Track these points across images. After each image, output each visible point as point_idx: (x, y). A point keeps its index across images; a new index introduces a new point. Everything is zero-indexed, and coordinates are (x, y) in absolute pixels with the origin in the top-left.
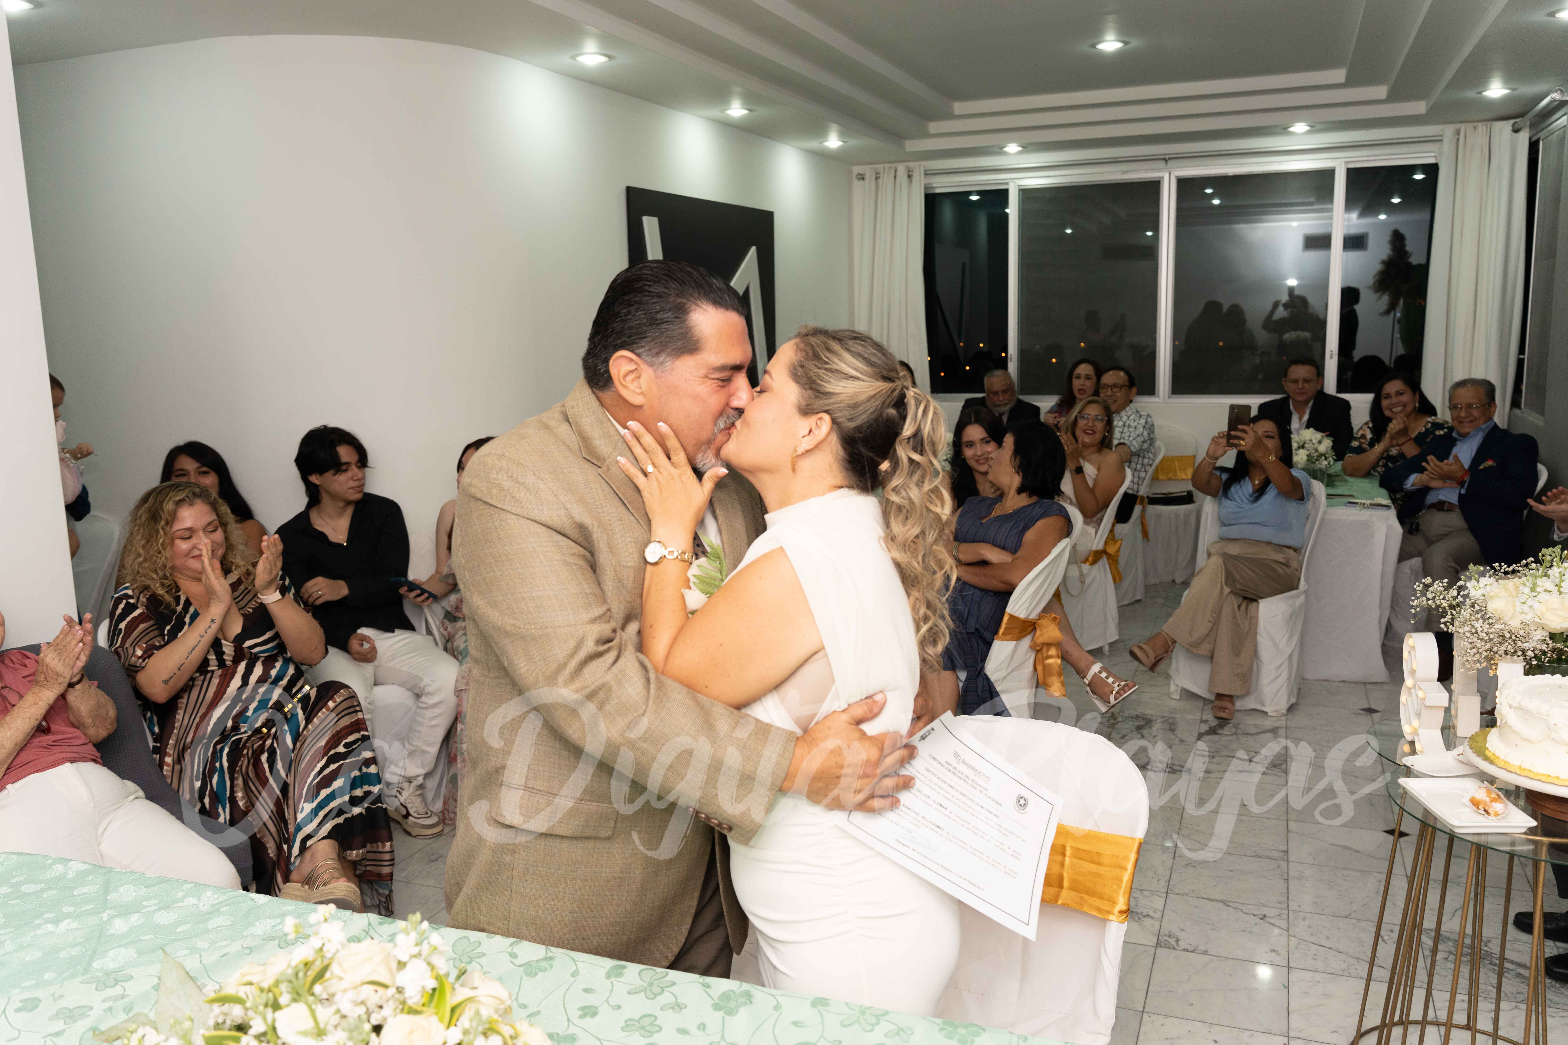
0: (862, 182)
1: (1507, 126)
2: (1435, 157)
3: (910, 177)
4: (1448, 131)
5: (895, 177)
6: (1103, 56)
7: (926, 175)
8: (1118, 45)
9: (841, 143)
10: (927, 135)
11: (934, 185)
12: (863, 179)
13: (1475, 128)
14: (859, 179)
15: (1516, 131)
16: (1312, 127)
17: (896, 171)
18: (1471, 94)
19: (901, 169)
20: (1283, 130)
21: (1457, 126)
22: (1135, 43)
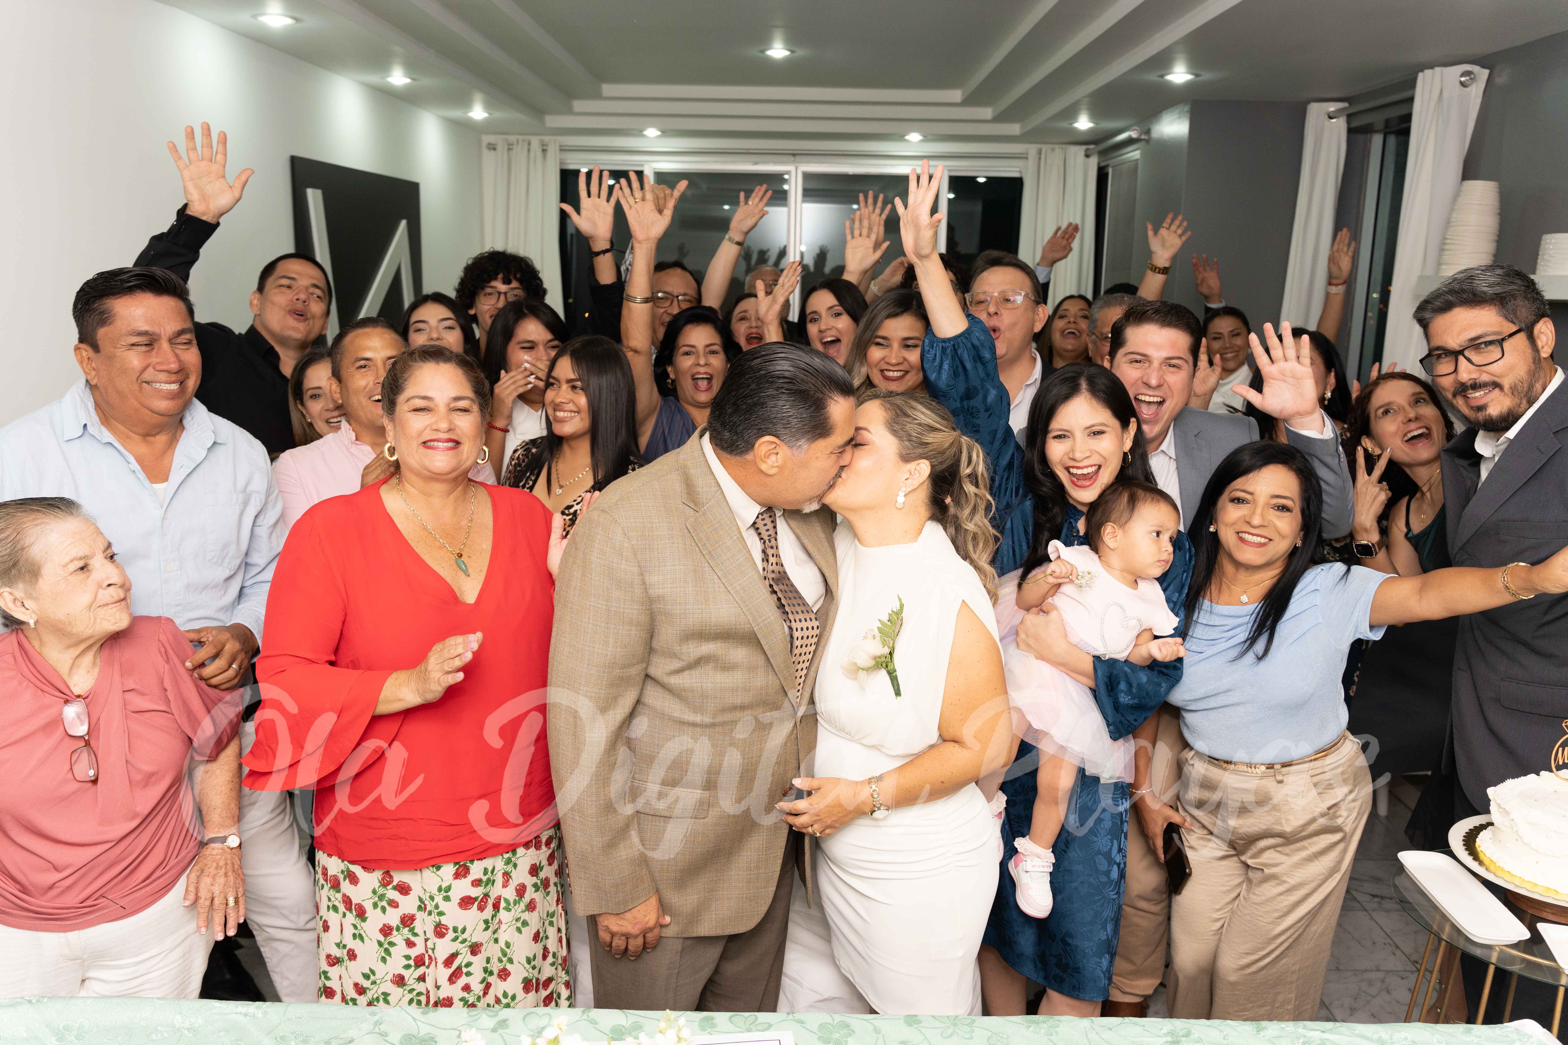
0: (492, 152)
1: (1080, 150)
2: (1020, 172)
3: (544, 151)
4: (1032, 149)
5: (529, 150)
6: (770, 61)
7: (561, 150)
8: (786, 53)
9: (486, 115)
10: (570, 111)
11: (568, 161)
12: (495, 149)
13: (1053, 150)
14: (489, 149)
15: (1087, 156)
16: (924, 136)
17: (529, 144)
18: (1064, 124)
19: (535, 142)
20: (900, 137)
21: (1039, 146)
22: (801, 53)
